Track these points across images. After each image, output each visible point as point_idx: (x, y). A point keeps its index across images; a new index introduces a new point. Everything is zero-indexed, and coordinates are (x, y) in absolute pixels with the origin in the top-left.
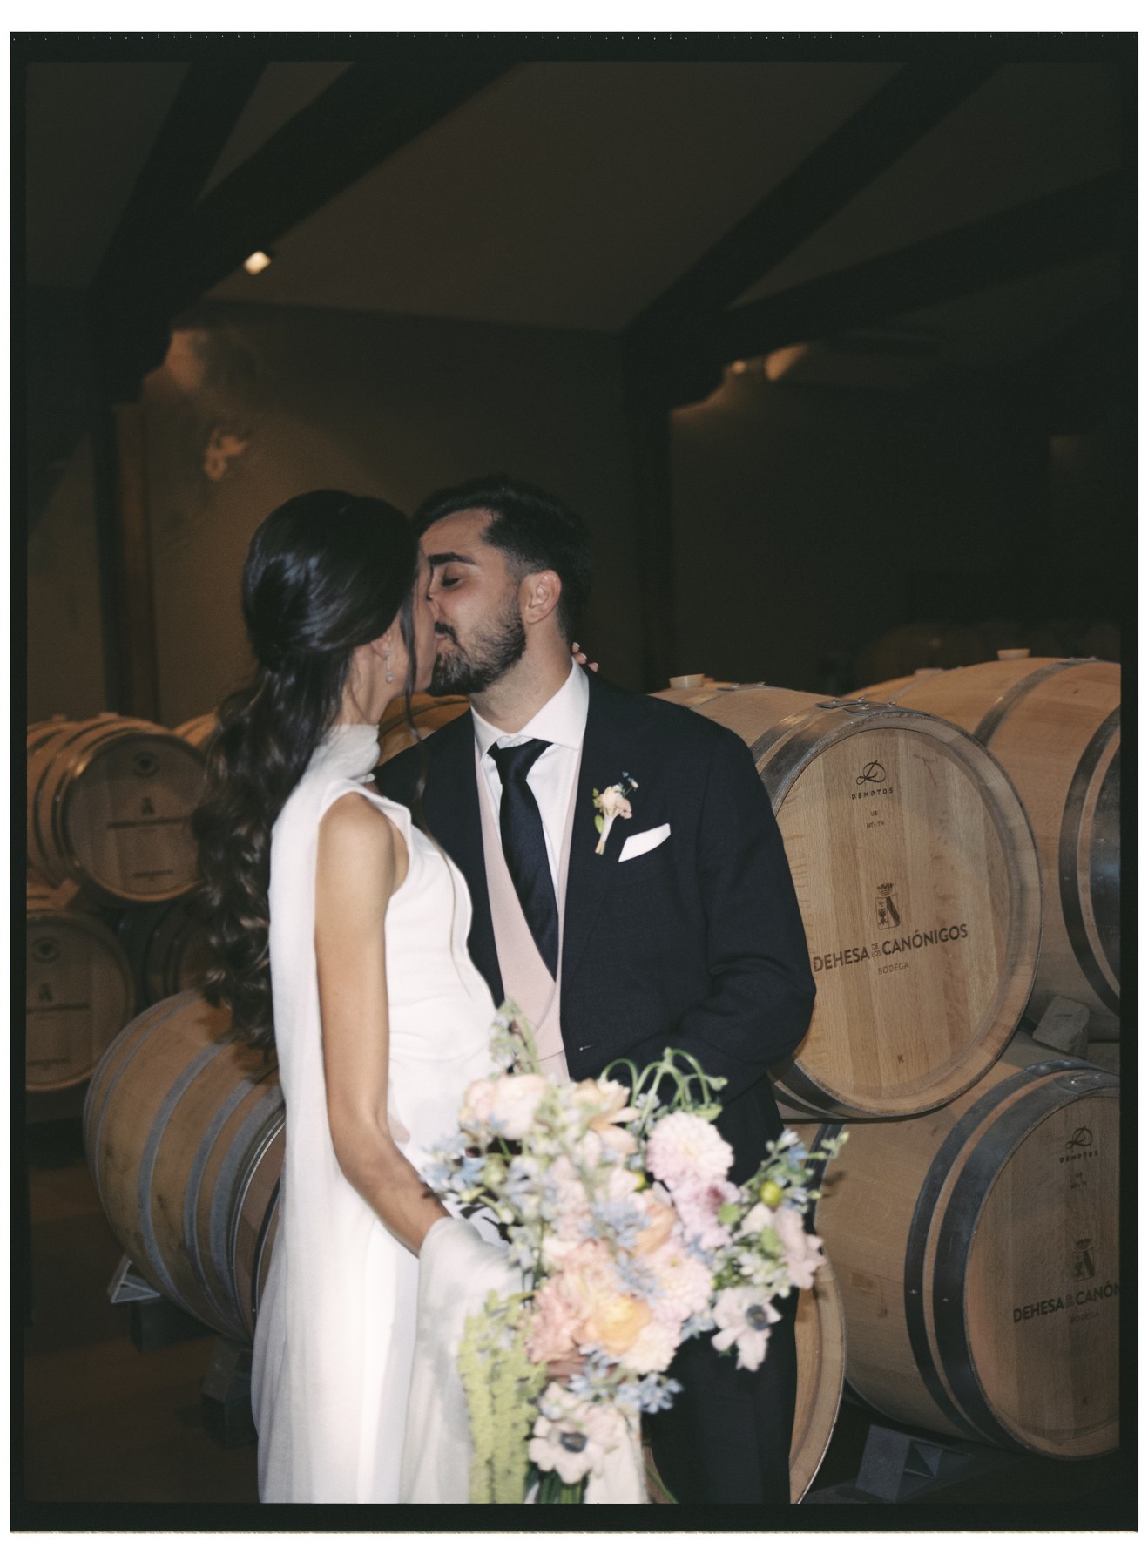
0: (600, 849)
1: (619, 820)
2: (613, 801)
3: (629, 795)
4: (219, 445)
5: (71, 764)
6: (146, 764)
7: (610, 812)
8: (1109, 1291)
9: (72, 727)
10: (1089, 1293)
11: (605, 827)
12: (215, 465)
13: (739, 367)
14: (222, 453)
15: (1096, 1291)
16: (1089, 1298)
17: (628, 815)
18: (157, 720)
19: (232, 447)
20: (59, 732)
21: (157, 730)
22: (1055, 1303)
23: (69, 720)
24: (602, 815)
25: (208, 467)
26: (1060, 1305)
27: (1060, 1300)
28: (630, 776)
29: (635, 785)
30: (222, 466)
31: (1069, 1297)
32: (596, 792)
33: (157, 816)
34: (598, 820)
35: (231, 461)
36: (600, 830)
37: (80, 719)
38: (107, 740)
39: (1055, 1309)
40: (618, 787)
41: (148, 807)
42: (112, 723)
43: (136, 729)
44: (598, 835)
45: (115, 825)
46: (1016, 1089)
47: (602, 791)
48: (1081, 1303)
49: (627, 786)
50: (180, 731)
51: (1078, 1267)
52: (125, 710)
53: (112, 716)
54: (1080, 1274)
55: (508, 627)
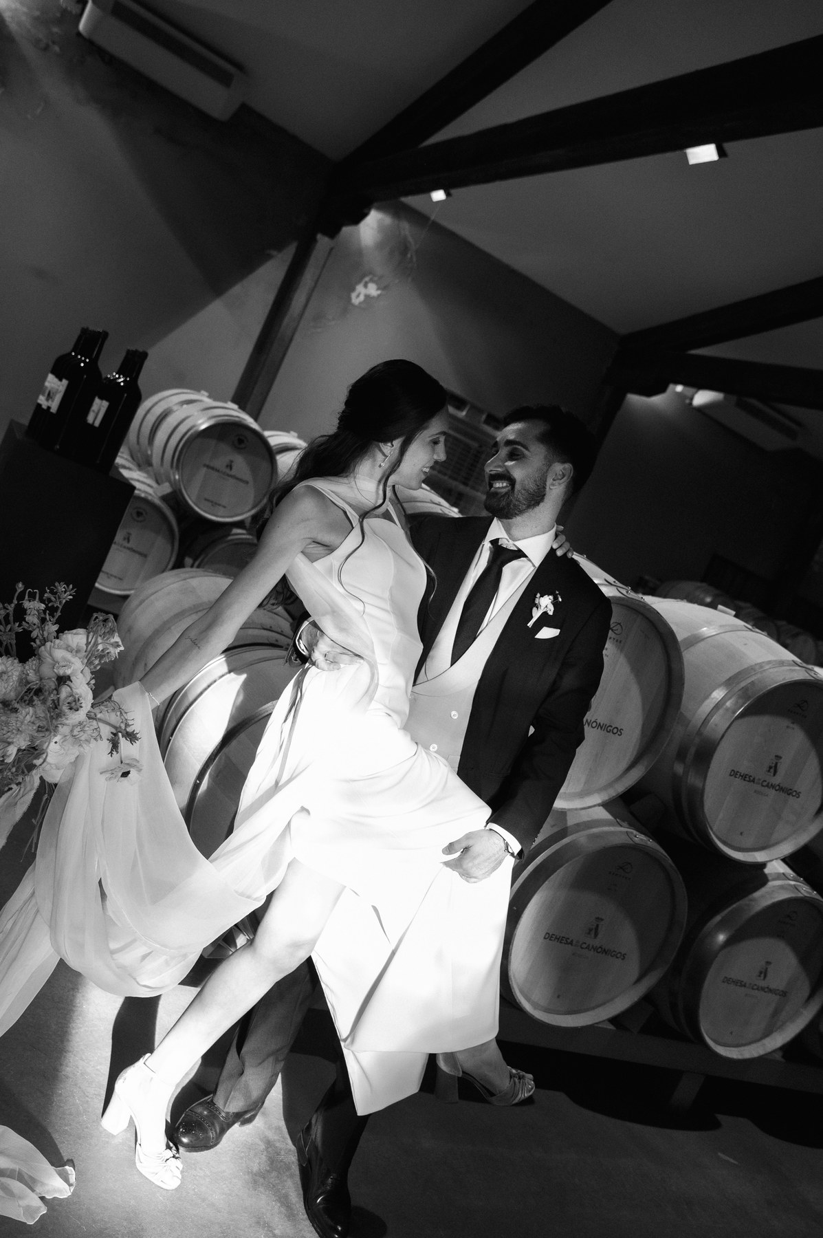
0: (530, 624)
1: (545, 613)
2: (545, 603)
3: (555, 603)
4: (366, 286)
5: (200, 422)
6: (241, 441)
7: (542, 608)
8: (600, 950)
9: (209, 402)
10: (589, 945)
11: (536, 614)
12: (358, 296)
13: (679, 388)
14: (365, 291)
15: (593, 947)
16: (588, 948)
17: (551, 613)
18: (256, 419)
19: (373, 290)
20: (201, 401)
21: (254, 425)
22: (569, 941)
23: (209, 397)
24: (537, 608)
25: (354, 295)
26: (571, 943)
27: (572, 941)
28: (559, 594)
29: (560, 600)
30: (362, 298)
31: (578, 942)
32: (538, 595)
33: (233, 473)
34: (534, 609)
35: (367, 297)
36: (534, 615)
37: (215, 399)
38: (226, 418)
39: (567, 943)
40: (551, 597)
41: (230, 466)
42: (232, 411)
43: (245, 420)
44: (532, 617)
45: (208, 467)
46: (605, 826)
47: (542, 596)
48: (582, 948)
49: (555, 598)
50: (266, 434)
51: (590, 930)
52: (243, 407)
53: (235, 407)
54: (589, 933)
55: (538, 486)
